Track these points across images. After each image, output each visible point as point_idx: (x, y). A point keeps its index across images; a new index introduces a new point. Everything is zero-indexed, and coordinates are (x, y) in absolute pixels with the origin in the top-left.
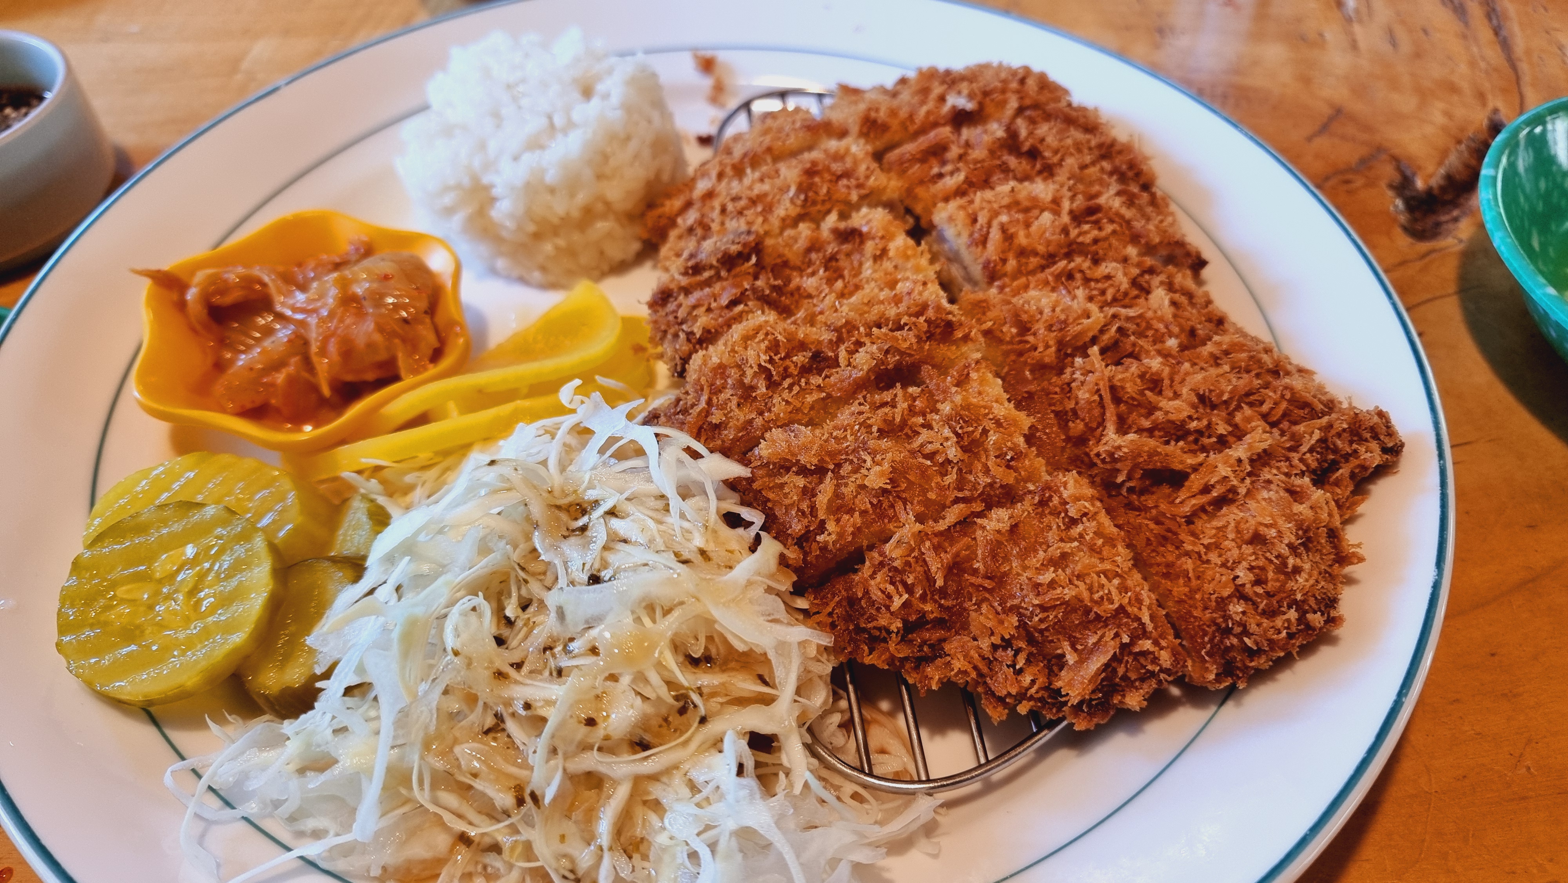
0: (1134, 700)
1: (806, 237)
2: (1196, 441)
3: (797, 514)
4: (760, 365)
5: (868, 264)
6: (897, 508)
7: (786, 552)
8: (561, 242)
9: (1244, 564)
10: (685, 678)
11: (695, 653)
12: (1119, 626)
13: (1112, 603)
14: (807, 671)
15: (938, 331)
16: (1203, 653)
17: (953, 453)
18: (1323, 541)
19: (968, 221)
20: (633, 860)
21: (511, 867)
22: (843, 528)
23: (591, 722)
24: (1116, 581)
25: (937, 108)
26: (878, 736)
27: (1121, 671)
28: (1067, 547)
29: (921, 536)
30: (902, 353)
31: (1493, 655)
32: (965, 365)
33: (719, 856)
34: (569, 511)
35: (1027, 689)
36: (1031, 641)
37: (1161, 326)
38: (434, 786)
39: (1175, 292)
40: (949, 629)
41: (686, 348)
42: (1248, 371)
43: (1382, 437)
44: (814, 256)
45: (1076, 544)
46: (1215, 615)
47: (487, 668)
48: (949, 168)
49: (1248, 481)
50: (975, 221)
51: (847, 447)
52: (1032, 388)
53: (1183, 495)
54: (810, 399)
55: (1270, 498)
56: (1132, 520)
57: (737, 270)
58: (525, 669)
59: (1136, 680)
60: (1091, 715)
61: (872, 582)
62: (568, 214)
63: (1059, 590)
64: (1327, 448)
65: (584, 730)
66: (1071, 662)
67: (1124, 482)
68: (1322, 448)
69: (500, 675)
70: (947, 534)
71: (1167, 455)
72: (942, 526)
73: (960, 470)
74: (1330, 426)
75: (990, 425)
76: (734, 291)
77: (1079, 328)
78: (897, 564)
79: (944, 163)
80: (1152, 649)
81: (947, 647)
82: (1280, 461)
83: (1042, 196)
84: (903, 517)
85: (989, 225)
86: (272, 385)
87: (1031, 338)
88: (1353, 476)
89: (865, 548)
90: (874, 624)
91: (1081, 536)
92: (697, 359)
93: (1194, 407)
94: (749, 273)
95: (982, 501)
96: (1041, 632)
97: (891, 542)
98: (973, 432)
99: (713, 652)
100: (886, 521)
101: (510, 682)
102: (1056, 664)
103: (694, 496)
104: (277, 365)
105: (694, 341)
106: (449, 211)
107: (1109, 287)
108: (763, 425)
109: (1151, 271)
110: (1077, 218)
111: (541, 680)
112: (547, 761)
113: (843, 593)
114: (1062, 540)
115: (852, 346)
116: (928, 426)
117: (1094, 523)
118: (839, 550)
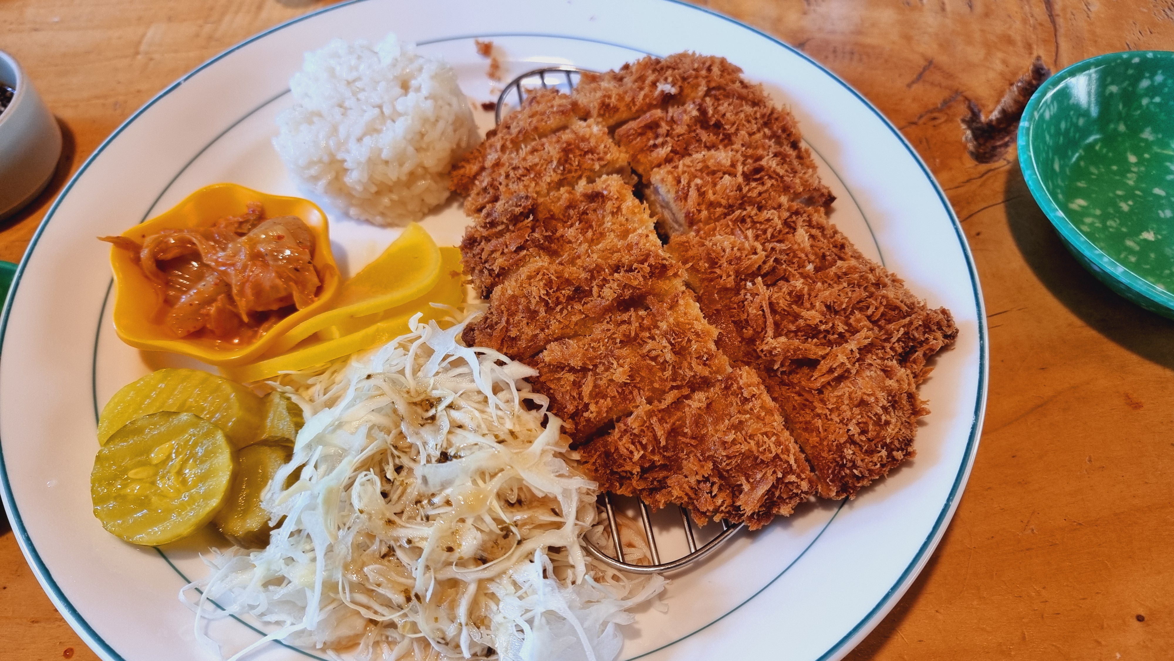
0: (785, 510)
1: (566, 199)
2: (825, 337)
3: (570, 398)
4: (540, 297)
5: (609, 218)
6: (634, 394)
7: (564, 424)
8: (395, 197)
9: (854, 421)
10: (506, 517)
11: (512, 500)
12: (776, 466)
13: (771, 453)
14: (581, 501)
15: (657, 271)
16: (828, 481)
17: (669, 356)
18: (904, 403)
19: (674, 183)
20: (481, 629)
21: (403, 637)
22: (600, 408)
23: (450, 549)
24: (773, 439)
25: (651, 91)
26: (628, 535)
27: (777, 494)
28: (744, 417)
29: (650, 414)
30: (634, 288)
31: (1014, 457)
32: (675, 295)
33: (534, 629)
34: (421, 405)
35: (720, 507)
36: (721, 477)
37: (803, 256)
38: (351, 591)
39: (813, 227)
40: (670, 470)
41: (489, 281)
42: (859, 286)
43: (944, 328)
44: (572, 212)
45: (748, 416)
46: (835, 456)
47: (382, 519)
48: (660, 140)
49: (857, 364)
50: (679, 182)
51: (601, 354)
52: (719, 307)
53: (816, 374)
54: (574, 319)
55: (871, 376)
56: (784, 393)
57: (520, 225)
58: (404, 517)
59: (786, 499)
60: (759, 520)
61: (620, 443)
62: (398, 178)
63: (738, 446)
64: (909, 338)
65: (446, 554)
66: (746, 490)
67: (778, 368)
68: (905, 338)
69: (390, 522)
70: (667, 410)
71: (806, 350)
72: (663, 406)
73: (674, 367)
74: (911, 323)
75: (693, 337)
76: (520, 241)
77: (749, 262)
78: (636, 431)
79: (657, 137)
80: (796, 480)
81: (669, 482)
82: (879, 349)
83: (724, 162)
84: (638, 400)
85: (689, 186)
86: (208, 315)
87: (718, 271)
88: (925, 355)
89: (615, 419)
90: (622, 469)
91: (751, 409)
92: (497, 291)
93: (823, 314)
94: (528, 227)
95: (689, 387)
96: (727, 471)
97: (632, 417)
98: (682, 341)
99: (523, 497)
100: (628, 402)
101: (397, 526)
102: (736, 491)
103: (503, 390)
104: (210, 301)
105: (493, 275)
106: (315, 179)
107: (769, 227)
108: (544, 338)
109: (797, 213)
110: (747, 177)
111: (416, 524)
112: (424, 574)
113: (602, 449)
114: (739, 412)
115: (601, 283)
116: (653, 338)
117: (759, 401)
118: (598, 421)
